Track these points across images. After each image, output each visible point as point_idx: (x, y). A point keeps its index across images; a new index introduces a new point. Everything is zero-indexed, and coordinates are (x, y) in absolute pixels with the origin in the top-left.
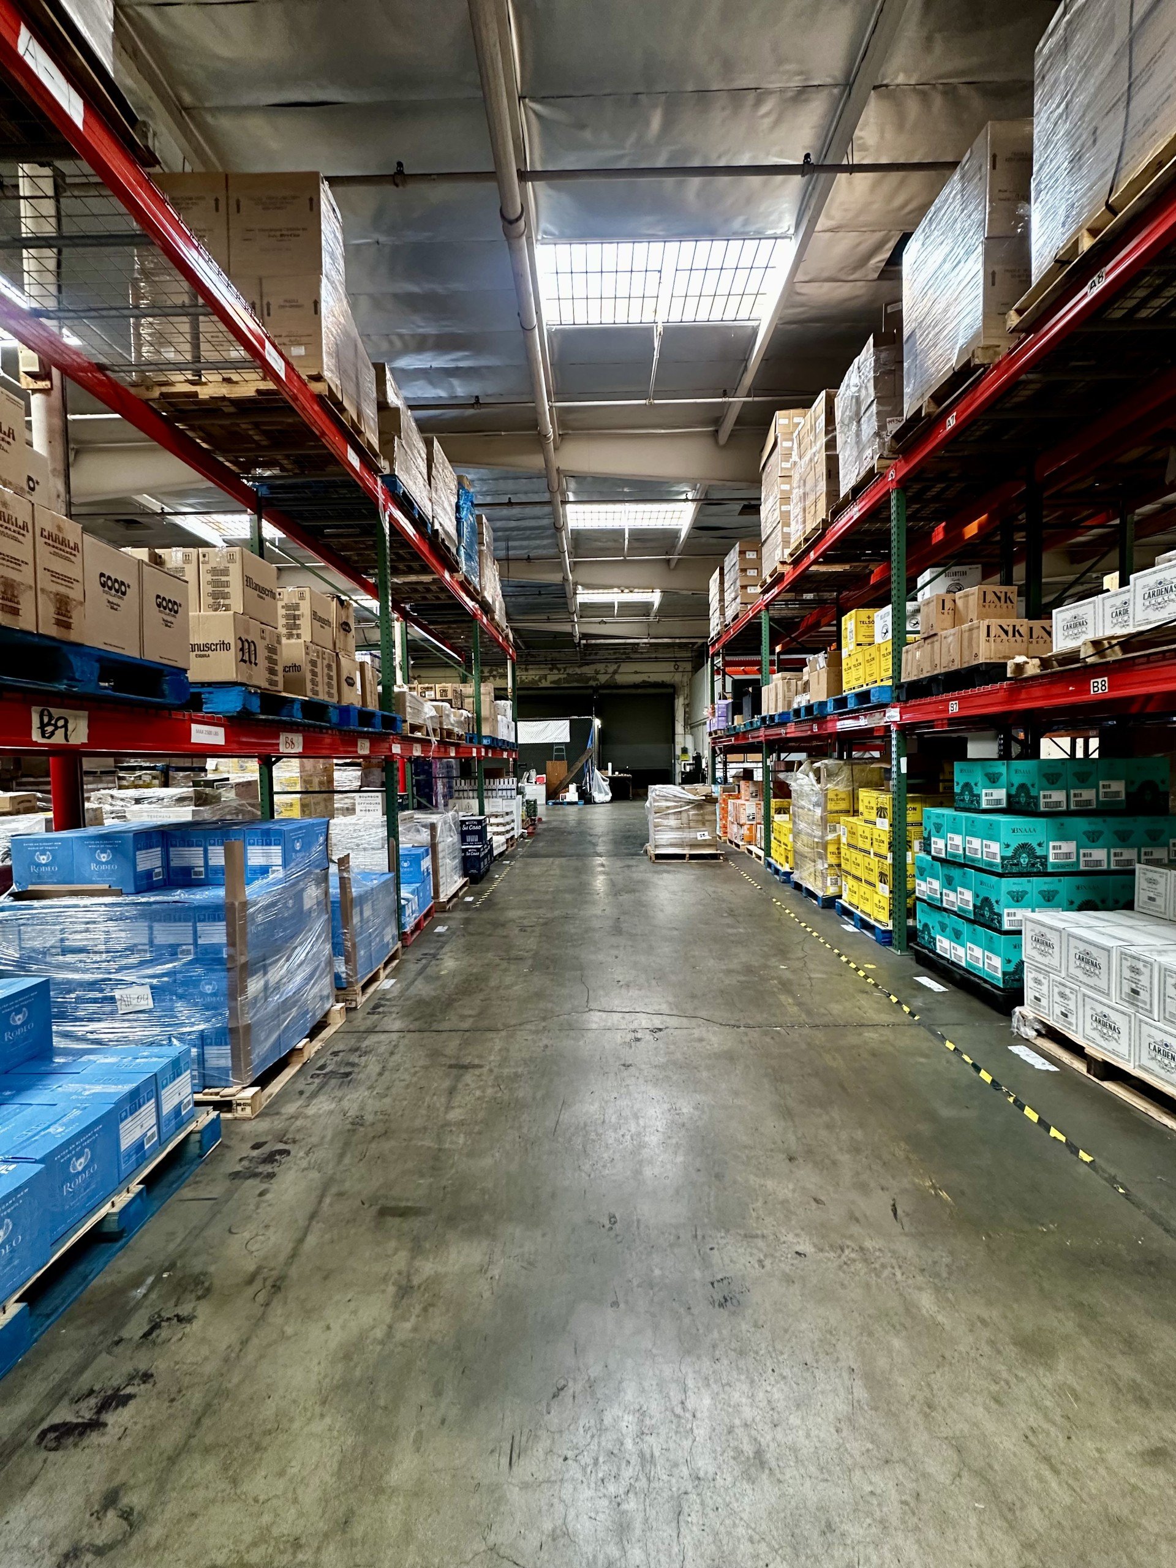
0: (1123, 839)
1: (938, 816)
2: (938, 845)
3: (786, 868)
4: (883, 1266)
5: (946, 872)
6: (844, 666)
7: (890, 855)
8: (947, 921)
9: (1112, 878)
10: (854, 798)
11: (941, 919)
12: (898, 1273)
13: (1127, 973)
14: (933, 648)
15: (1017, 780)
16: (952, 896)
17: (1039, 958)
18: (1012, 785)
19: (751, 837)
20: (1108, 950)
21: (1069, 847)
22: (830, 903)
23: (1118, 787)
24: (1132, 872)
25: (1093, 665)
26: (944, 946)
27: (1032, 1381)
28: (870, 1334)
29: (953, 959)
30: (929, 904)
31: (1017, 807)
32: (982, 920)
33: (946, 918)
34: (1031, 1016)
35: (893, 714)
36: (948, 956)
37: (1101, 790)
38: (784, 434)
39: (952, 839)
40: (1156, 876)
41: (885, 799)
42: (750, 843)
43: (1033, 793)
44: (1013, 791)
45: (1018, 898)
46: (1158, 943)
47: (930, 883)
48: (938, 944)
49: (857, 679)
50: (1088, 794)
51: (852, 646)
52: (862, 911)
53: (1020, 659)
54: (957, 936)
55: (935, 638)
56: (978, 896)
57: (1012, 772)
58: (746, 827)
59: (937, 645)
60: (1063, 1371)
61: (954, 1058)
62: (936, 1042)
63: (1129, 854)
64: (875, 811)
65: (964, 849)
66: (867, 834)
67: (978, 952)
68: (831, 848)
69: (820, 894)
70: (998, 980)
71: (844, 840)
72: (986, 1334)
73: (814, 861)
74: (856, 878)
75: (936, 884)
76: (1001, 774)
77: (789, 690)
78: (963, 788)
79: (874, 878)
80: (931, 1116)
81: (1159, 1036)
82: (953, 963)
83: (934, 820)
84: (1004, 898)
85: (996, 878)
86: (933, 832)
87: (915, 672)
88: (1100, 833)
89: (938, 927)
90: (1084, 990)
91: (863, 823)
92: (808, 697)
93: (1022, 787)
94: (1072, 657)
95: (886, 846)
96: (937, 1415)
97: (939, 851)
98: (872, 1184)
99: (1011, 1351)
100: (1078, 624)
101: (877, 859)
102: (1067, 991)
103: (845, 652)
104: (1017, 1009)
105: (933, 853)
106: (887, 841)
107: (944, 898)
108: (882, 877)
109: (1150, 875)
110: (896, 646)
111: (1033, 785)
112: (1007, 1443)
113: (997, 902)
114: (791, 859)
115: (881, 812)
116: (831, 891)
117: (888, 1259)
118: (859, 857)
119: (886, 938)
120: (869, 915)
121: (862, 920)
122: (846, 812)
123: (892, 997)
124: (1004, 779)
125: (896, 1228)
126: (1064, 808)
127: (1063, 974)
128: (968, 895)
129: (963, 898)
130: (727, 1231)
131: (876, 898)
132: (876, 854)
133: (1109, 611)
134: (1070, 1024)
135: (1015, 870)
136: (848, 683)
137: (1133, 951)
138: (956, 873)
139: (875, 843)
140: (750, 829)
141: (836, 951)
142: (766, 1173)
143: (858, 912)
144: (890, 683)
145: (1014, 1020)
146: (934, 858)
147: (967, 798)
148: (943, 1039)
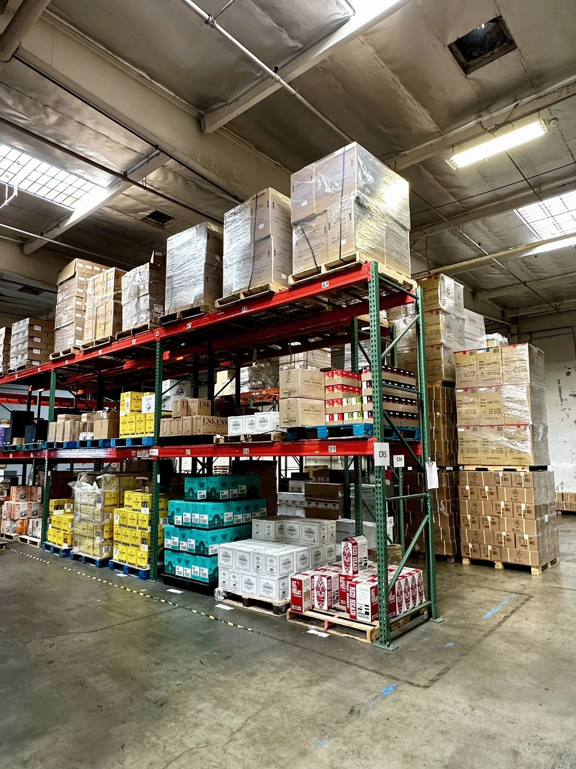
0: (247, 509)
1: (178, 504)
2: (178, 519)
3: (65, 546)
4: (206, 676)
5: (182, 532)
6: (121, 421)
7: (149, 528)
8: (181, 557)
9: (244, 526)
10: (120, 497)
11: (178, 557)
12: (211, 676)
13: (256, 561)
14: (178, 423)
15: (211, 486)
16: (185, 544)
17: (225, 563)
18: (209, 488)
19: (22, 529)
20: (249, 553)
21: (230, 514)
22: (104, 563)
23: (244, 487)
24: (251, 523)
25: (244, 444)
26: (181, 571)
27: (254, 680)
28: (211, 691)
29: (185, 576)
30: (172, 551)
31: (210, 498)
32: (199, 553)
33: (181, 556)
34: (222, 590)
35: (155, 452)
36: (182, 575)
37: (239, 489)
38: (80, 272)
39: (185, 515)
40: (258, 523)
41: (147, 497)
42: (21, 534)
43: (218, 492)
44: (209, 491)
45: (214, 539)
46: (263, 548)
47: (173, 539)
48: (177, 570)
49: (131, 430)
50: (235, 491)
51: (128, 411)
52: (129, 563)
53: (218, 436)
54: (187, 563)
55: (180, 419)
56: (198, 541)
57: (209, 482)
58: (19, 522)
59: (181, 422)
60: (260, 675)
61: (198, 615)
62: (189, 612)
63: (249, 516)
64: (140, 504)
65: (191, 520)
66: (135, 517)
67: (197, 569)
68: (106, 529)
69: (98, 559)
70: (207, 579)
71: (116, 522)
72: (240, 677)
73: (94, 538)
74: (124, 544)
75: (176, 539)
76: (204, 483)
77: (74, 428)
78: (189, 490)
79: (138, 542)
80: (200, 635)
81: (266, 581)
82: (185, 578)
83: (176, 506)
84: (209, 540)
85: (206, 531)
86: (176, 512)
87: (168, 433)
88: (240, 508)
89: (177, 562)
90: (242, 572)
91: (131, 511)
92: (92, 435)
93: (213, 489)
94: (237, 438)
95: (147, 522)
96: (235, 696)
97: (179, 522)
98: (191, 659)
99: (247, 677)
100: (236, 425)
101: (140, 531)
102: (235, 574)
103: (122, 413)
104: (216, 589)
105: (175, 523)
106: (147, 520)
107: (181, 545)
108: (144, 541)
109: (257, 523)
110: (157, 417)
111: (217, 488)
112: (252, 692)
113: (206, 543)
114: (69, 540)
115: (144, 504)
116: (105, 555)
117: (206, 674)
118: (128, 531)
119: (146, 575)
120: (135, 564)
121: (129, 569)
122: (115, 505)
123: (162, 600)
124: (205, 486)
125: (205, 667)
126: (228, 498)
127: (234, 568)
128: (193, 542)
129: (191, 544)
130: (149, 690)
131: (139, 554)
132: (139, 528)
133: (247, 423)
134: (237, 588)
135: (213, 526)
136: (123, 430)
137: (257, 551)
138: (187, 532)
139: (139, 521)
140: (22, 524)
141: (122, 587)
142: (151, 671)
143: (126, 564)
144: (152, 435)
145: (216, 595)
146: (176, 526)
147: (191, 495)
148: (191, 609)
